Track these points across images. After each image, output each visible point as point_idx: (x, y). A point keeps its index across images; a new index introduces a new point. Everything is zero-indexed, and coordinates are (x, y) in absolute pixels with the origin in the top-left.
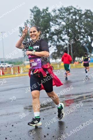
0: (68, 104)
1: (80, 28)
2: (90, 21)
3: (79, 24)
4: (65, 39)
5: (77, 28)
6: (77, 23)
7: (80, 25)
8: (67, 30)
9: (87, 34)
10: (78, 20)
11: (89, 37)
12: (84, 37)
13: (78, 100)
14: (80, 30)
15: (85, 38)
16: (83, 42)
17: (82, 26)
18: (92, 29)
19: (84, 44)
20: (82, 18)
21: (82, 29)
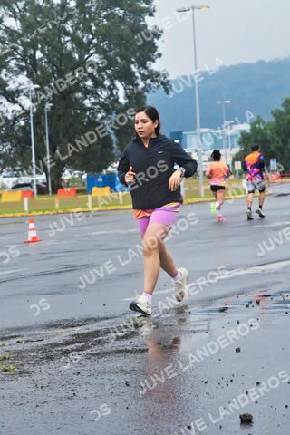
0: (26, 367)
1: (83, 47)
2: (122, 20)
3: (76, 28)
4: (18, 92)
5: (69, 46)
6: (69, 27)
7: (79, 33)
8: (25, 51)
9: (109, 72)
11: (117, 83)
12: (98, 84)
13: (69, 347)
14: (81, 57)
15: (104, 87)
16: (93, 104)
17: (91, 37)
18: (128, 53)
19: (100, 116)
20: (89, 5)
21: (92, 51)
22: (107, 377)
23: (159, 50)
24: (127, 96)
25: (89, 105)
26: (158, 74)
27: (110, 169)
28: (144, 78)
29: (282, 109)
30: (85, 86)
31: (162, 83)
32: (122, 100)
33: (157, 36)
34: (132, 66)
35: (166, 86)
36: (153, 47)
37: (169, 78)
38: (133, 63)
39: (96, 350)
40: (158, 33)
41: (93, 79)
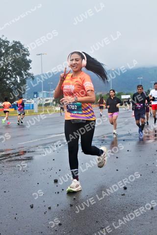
3: (4, 59)
5: (2, 65)
9: (15, 73)
10: (4, 53)
11: (17, 76)
15: (13, 77)
16: (10, 82)
18: (21, 67)
19: (12, 86)
20: (9, 52)
21: (9, 66)
22: (12, 168)
23: (31, 67)
24: (20, 80)
25: (8, 83)
26: (30, 74)
27: (14, 103)
28: (26, 75)
30: (7, 77)
31: (31, 77)
33: (30, 62)
35: (33, 78)
36: (29, 66)
37: (34, 75)
38: (22, 70)
39: (9, 159)
40: (30, 61)
41: (10, 75)
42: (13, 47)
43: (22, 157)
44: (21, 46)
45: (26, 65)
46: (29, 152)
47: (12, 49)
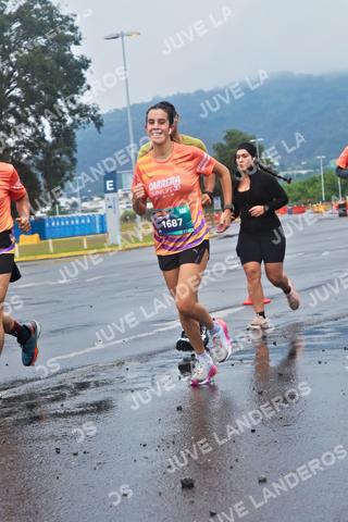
1: (2, 81)
2: (45, 49)
9: (33, 107)
11: (42, 119)
12: (21, 120)
15: (28, 124)
16: (17, 143)
17: (11, 69)
18: (54, 86)
19: (25, 156)
20: (8, 34)
21: (13, 85)
22: (36, 444)
23: (87, 82)
24: (54, 134)
25: (12, 145)
26: (87, 108)
27: (38, 214)
28: (72, 113)
29: (225, 143)
30: (7, 124)
31: (93, 118)
32: (49, 138)
33: (86, 67)
34: (59, 100)
35: (98, 123)
36: (81, 80)
37: (99, 112)
38: (59, 97)
40: (85, 64)
41: (16, 115)
42: (21, 14)
43: (70, 404)
44: (51, 10)
45: (72, 76)
46: (97, 384)
47: (17, 25)
